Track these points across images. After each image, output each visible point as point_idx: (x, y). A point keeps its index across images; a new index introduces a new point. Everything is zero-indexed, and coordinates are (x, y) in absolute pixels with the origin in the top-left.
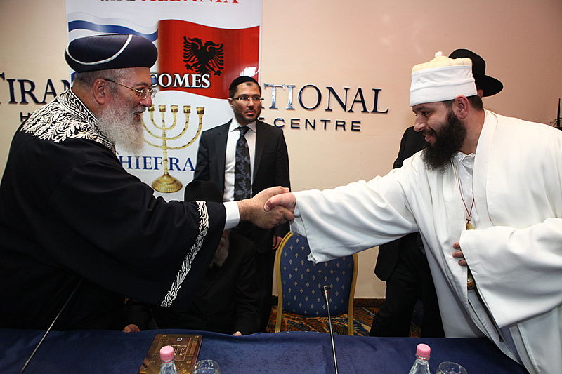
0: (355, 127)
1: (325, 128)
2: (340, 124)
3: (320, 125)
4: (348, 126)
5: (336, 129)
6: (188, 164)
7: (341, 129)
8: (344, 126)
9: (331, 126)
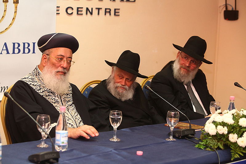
0: (116, 12)
1: (98, 14)
2: (108, 11)
3: (95, 12)
4: (112, 12)
5: (105, 14)
6: (5, 48)
7: (108, 14)
8: (110, 12)
9: (102, 12)
